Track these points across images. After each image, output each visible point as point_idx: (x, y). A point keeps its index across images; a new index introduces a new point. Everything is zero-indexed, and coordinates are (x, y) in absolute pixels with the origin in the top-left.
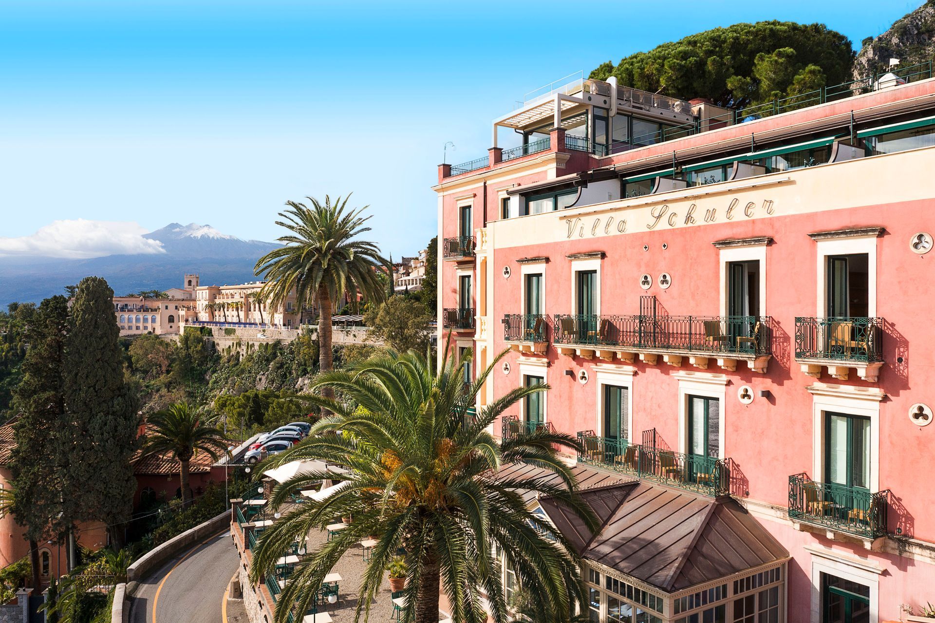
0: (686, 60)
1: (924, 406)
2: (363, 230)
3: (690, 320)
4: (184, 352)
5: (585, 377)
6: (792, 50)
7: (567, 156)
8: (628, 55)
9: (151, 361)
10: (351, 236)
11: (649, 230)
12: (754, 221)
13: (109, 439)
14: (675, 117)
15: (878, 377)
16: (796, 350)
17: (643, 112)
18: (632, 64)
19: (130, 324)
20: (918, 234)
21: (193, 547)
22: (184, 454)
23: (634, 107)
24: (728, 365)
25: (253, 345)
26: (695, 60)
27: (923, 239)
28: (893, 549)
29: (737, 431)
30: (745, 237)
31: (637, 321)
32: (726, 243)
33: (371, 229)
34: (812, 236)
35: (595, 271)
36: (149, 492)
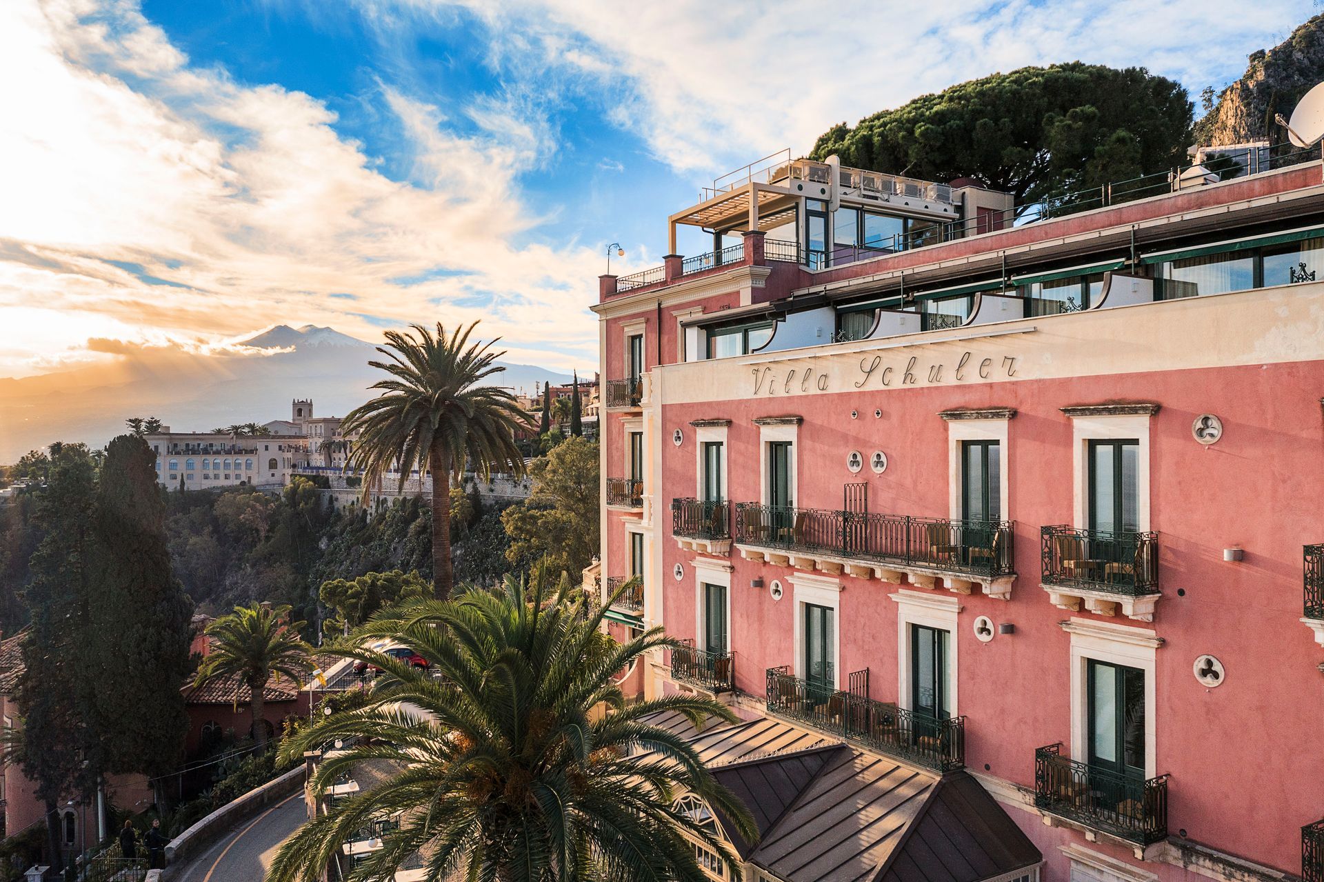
0: (945, 124)
1: (1213, 660)
2: (493, 371)
3: (908, 522)
4: (289, 510)
5: (779, 591)
6: (1093, 109)
7: (767, 270)
8: (869, 115)
9: (244, 524)
10: (477, 378)
11: (857, 390)
12: (991, 385)
13: (149, 660)
14: (926, 207)
15: (1154, 615)
16: (1043, 573)
17: (879, 202)
18: (871, 128)
19: (216, 472)
20: (1202, 417)
21: (262, 812)
22: (256, 678)
23: (865, 196)
24: (959, 586)
25: (385, 500)
26: (957, 125)
27: (1210, 423)
28: (1175, 858)
29: (973, 679)
30: (981, 407)
31: (841, 519)
32: (956, 414)
33: (504, 369)
34: (1065, 411)
35: (790, 443)
36: (213, 728)
